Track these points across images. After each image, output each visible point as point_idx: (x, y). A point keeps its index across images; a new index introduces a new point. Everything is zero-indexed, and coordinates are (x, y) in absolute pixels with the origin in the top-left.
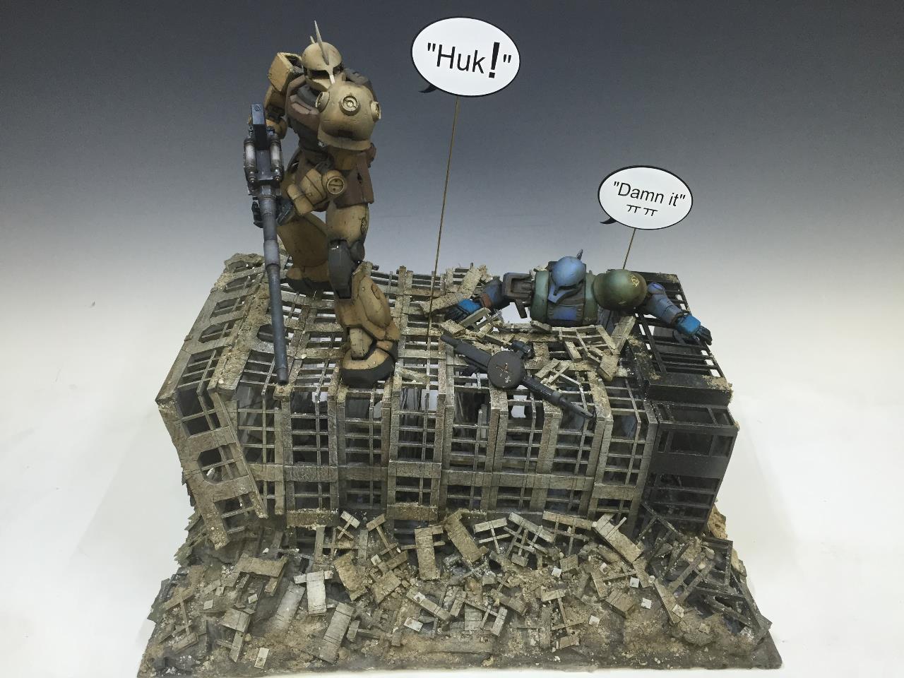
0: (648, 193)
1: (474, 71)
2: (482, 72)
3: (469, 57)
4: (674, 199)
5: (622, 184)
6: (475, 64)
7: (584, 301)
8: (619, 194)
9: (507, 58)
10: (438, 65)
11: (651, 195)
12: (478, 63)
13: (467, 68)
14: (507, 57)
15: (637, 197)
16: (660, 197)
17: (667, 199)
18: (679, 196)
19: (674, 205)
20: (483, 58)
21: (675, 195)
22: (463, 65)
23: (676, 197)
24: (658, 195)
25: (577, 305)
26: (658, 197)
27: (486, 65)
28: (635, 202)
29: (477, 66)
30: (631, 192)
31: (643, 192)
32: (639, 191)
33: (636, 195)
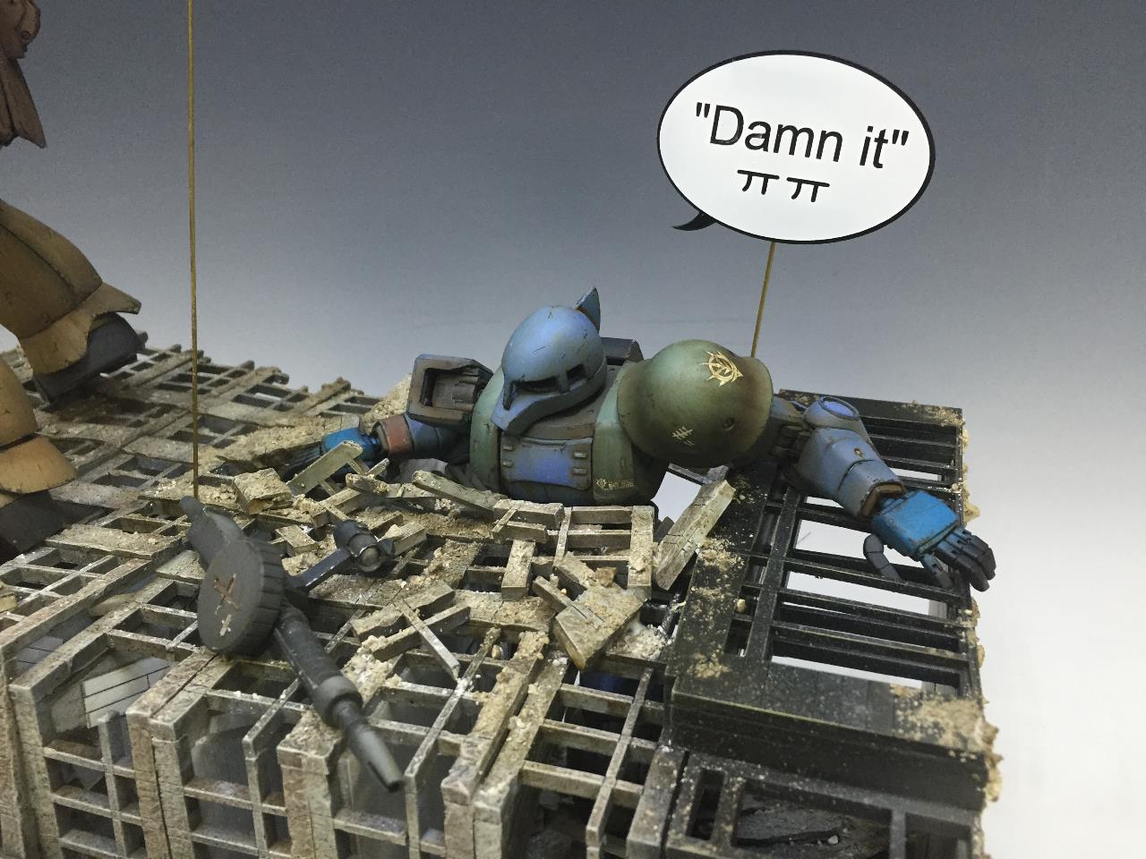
0: (796, 133)
4: (873, 146)
5: (719, 108)
7: (591, 430)
8: (714, 140)
11: (803, 138)
15: (765, 146)
16: (831, 142)
17: (852, 148)
18: (889, 136)
19: (877, 164)
21: (875, 134)
23: (881, 140)
24: (824, 136)
25: (573, 442)
26: (825, 141)
28: (761, 161)
30: (746, 132)
31: (781, 130)
32: (767, 127)
33: (760, 141)
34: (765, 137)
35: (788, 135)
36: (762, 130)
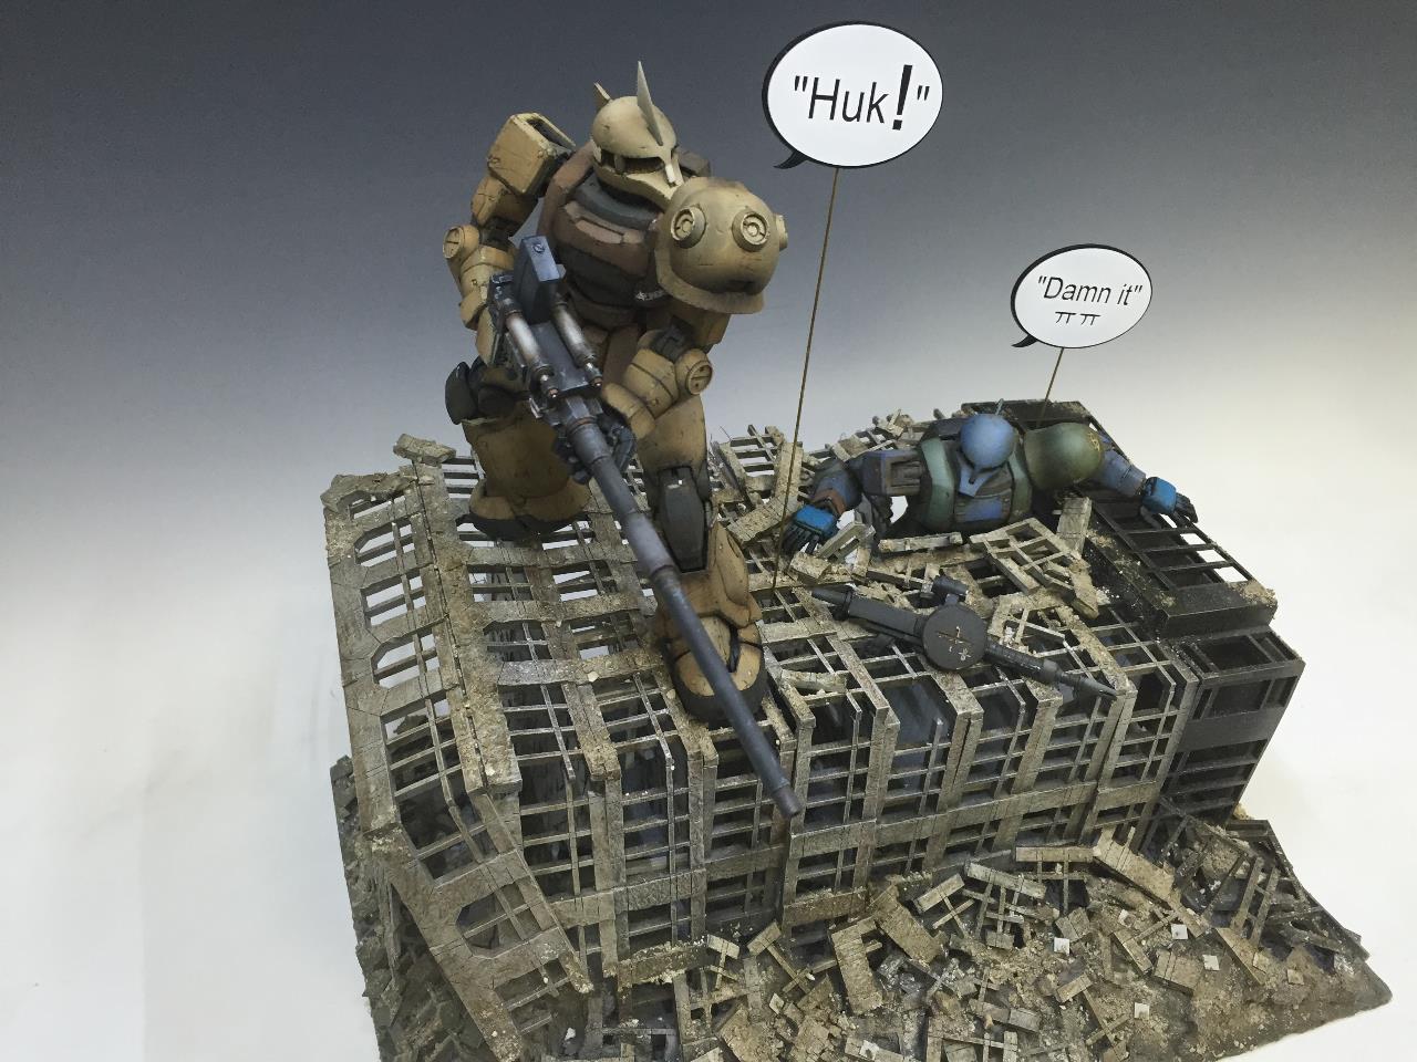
0: (1088, 289)
1: (868, 120)
2: (882, 121)
3: (862, 95)
4: (1125, 294)
5: (1051, 279)
6: (872, 106)
7: (1013, 484)
8: (1046, 296)
9: (923, 92)
10: (811, 116)
11: (1092, 292)
12: (876, 106)
13: (858, 117)
14: (924, 90)
15: (1072, 298)
16: (1105, 293)
17: (1115, 295)
18: (1133, 289)
19: (1126, 304)
20: (885, 96)
21: (1127, 288)
22: (851, 113)
23: (1129, 291)
24: (1102, 290)
25: (1002, 493)
26: (1103, 293)
27: (889, 108)
28: (1068, 306)
29: (874, 111)
30: (1063, 291)
31: (1081, 288)
32: (1074, 287)
33: (1070, 295)
34: (1074, 292)
35: (1085, 290)
36: (1072, 289)
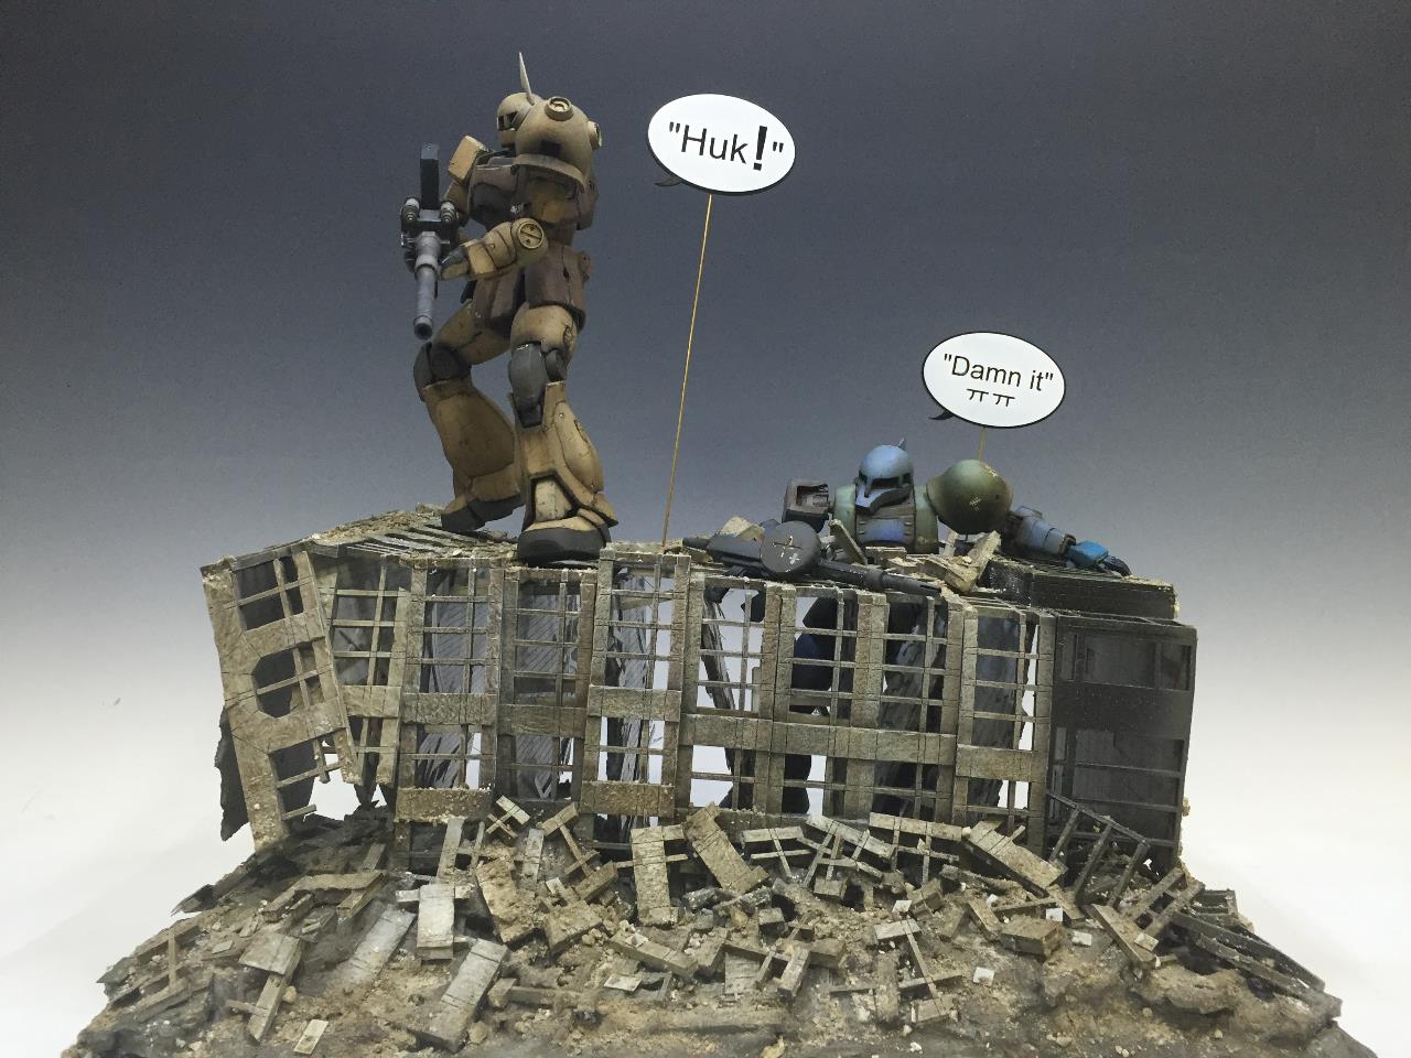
0: (997, 372)
1: (732, 159)
2: (744, 161)
3: (726, 142)
4: (1036, 380)
5: (957, 357)
6: (734, 151)
7: (913, 510)
8: (954, 373)
10: (684, 150)
11: (1001, 374)
12: (739, 150)
13: (723, 156)
14: (778, 146)
15: (981, 377)
16: (1015, 377)
17: (1026, 381)
18: (1044, 375)
20: (744, 145)
21: (1037, 374)
22: (718, 151)
23: (1040, 377)
25: (905, 517)
26: (1011, 376)
27: (750, 153)
28: (979, 385)
29: (737, 154)
30: (971, 370)
31: (989, 369)
32: (982, 368)
33: (978, 375)
34: (981, 373)
35: (993, 373)
36: (980, 369)
